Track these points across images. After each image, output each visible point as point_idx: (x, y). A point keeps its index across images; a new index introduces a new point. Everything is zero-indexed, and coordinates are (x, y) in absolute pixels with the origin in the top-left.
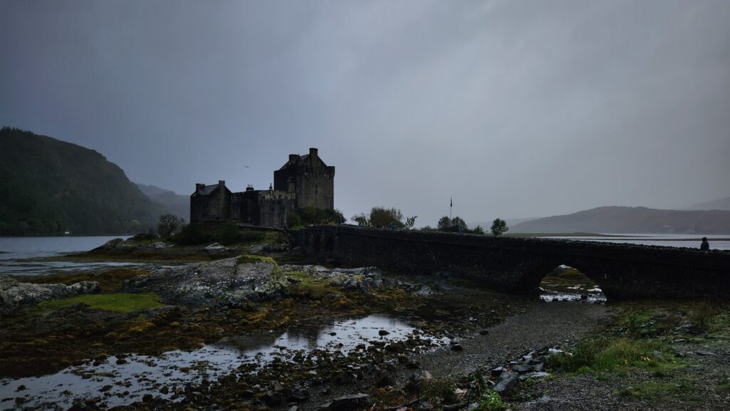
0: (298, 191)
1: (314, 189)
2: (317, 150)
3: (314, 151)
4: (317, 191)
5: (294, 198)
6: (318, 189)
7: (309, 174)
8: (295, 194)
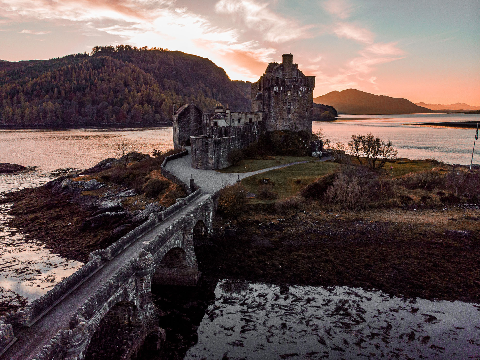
0: (266, 110)
1: (286, 107)
2: (292, 55)
3: (288, 58)
4: (289, 109)
5: (261, 119)
6: (292, 107)
7: (280, 88)
8: (261, 114)
